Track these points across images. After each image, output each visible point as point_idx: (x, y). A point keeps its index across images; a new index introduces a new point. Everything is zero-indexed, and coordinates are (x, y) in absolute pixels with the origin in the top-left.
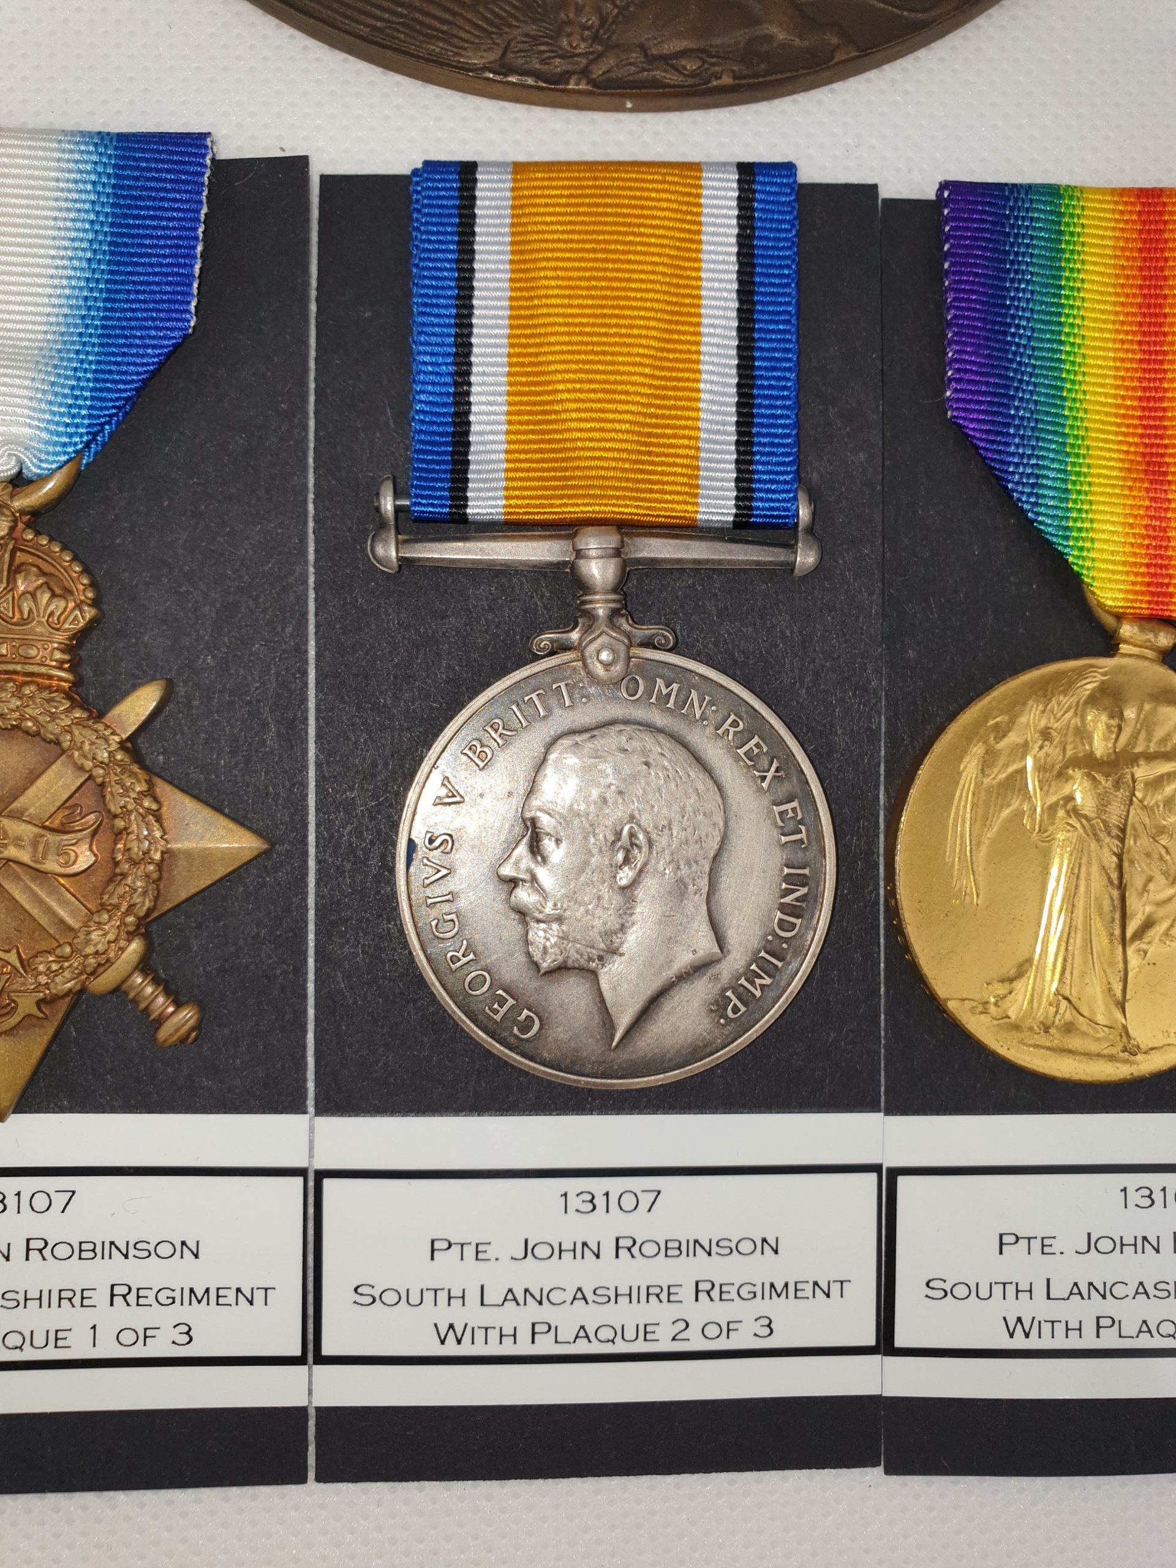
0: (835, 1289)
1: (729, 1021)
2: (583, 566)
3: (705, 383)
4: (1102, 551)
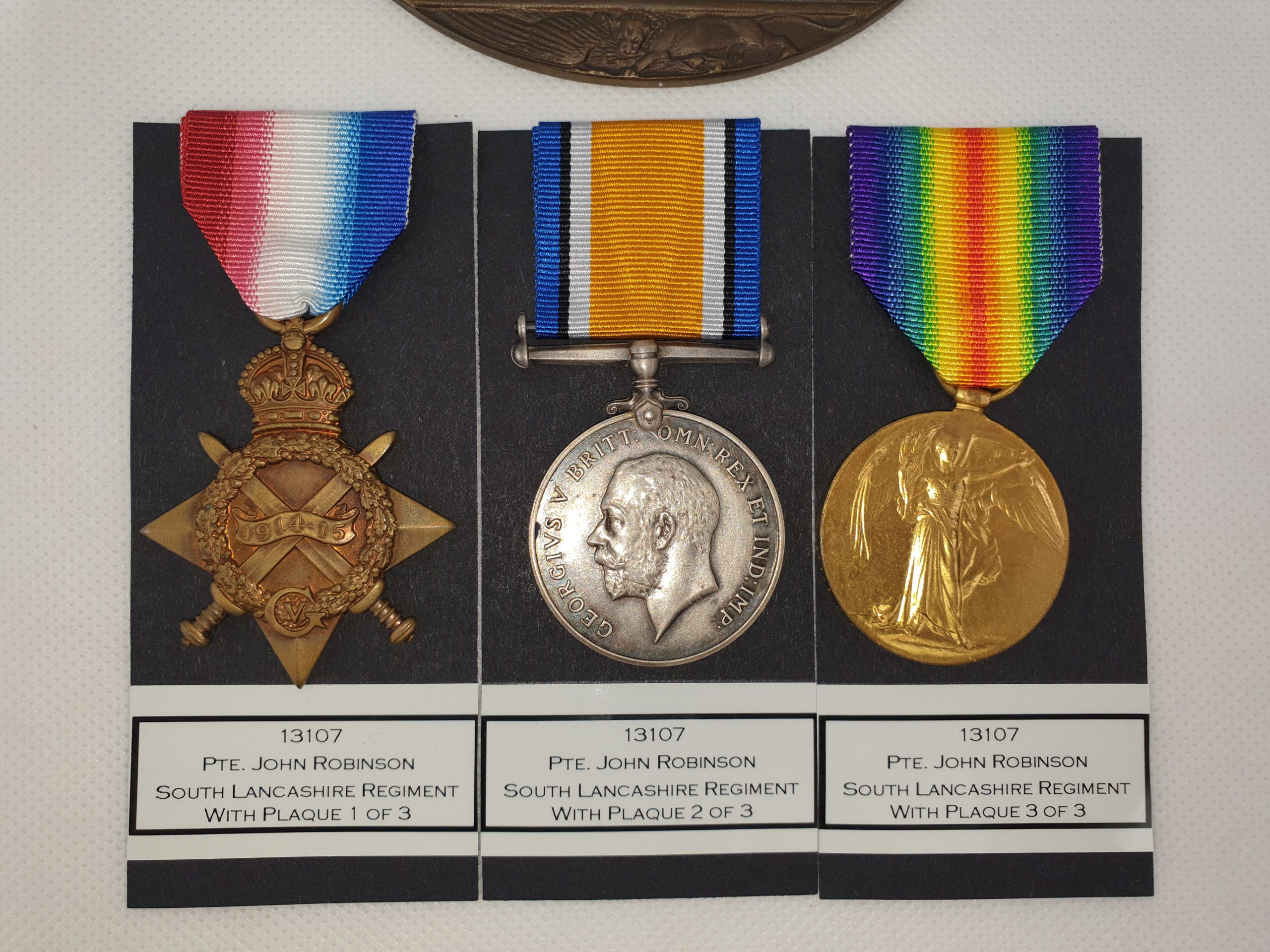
1: (723, 627)
2: (635, 363)
3: (706, 254)
4: (944, 348)
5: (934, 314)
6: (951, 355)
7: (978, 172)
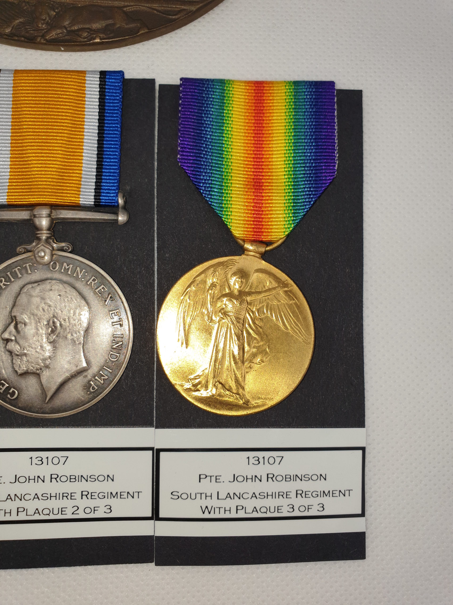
0: (136, 495)
1: (91, 393)
2: (37, 221)
3: (85, 153)
4: (235, 216)
5: (230, 194)
6: (239, 220)
7: (261, 107)
